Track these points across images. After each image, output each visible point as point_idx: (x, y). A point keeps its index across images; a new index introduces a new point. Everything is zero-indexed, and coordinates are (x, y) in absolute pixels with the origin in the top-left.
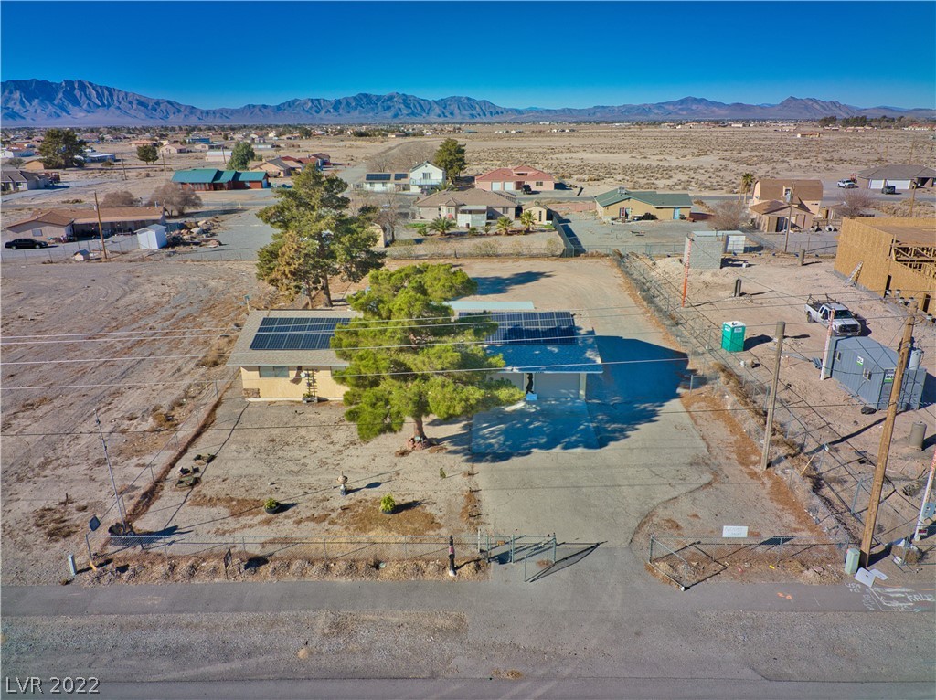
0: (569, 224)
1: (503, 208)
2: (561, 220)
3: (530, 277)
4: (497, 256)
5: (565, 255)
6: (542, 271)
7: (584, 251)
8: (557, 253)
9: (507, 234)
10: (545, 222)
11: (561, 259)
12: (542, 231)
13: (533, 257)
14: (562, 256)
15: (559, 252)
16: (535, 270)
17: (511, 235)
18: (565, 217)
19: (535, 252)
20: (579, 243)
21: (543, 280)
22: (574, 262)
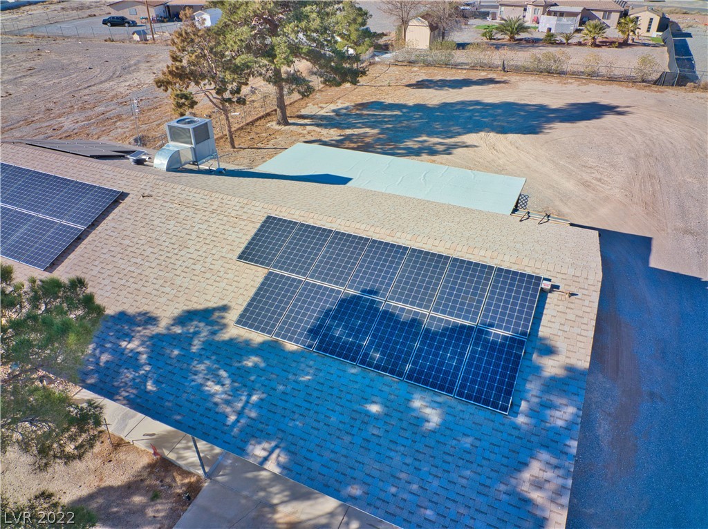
0: (688, 39)
1: (605, 11)
2: (678, 33)
3: (592, 111)
4: (561, 73)
5: (662, 81)
6: (614, 103)
7: (694, 79)
8: (650, 78)
9: (595, 45)
10: (654, 33)
11: (655, 88)
12: (645, 45)
13: (612, 79)
14: (656, 83)
15: (655, 76)
16: (604, 101)
17: (598, 46)
18: (685, 30)
19: (617, 72)
20: (693, 66)
21: (609, 119)
22: (673, 95)
